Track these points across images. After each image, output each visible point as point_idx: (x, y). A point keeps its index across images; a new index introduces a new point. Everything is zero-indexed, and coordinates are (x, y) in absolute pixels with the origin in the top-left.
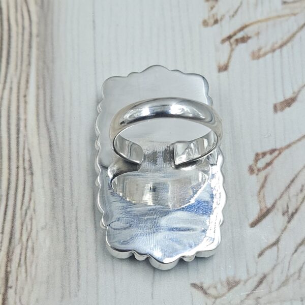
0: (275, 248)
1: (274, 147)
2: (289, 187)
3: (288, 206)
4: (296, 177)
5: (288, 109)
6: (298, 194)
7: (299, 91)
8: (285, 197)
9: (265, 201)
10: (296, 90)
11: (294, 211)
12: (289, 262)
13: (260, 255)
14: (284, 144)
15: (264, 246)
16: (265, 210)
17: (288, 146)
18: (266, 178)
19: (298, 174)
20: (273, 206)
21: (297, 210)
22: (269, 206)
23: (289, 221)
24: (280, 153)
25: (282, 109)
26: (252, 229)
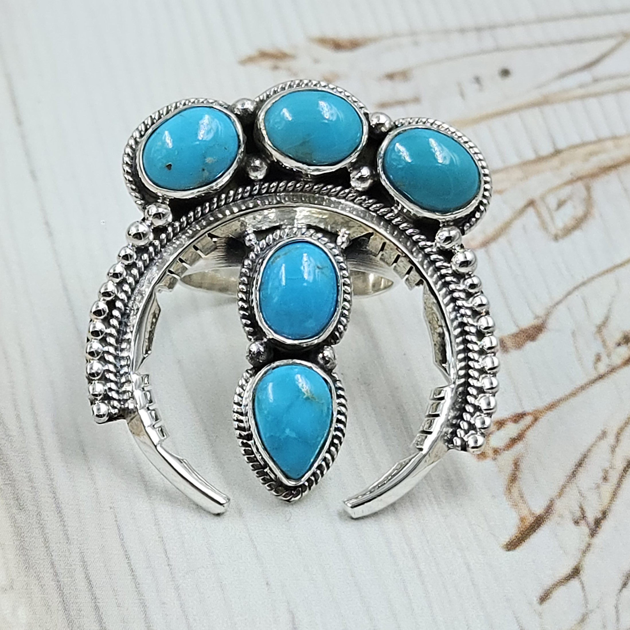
0: (574, 583)
1: (520, 411)
2: (574, 474)
3: (582, 509)
4: (585, 456)
5: (530, 346)
6: (598, 487)
7: (548, 314)
8: (572, 494)
9: (525, 502)
10: (541, 312)
11: (599, 515)
12: (616, 607)
13: (544, 598)
14: (540, 404)
15: (549, 582)
16: (531, 520)
17: (552, 407)
18: (516, 465)
19: (589, 451)
20: (549, 510)
21: (604, 514)
22: (539, 510)
23: (593, 533)
24: (536, 419)
25: (519, 346)
26: (511, 553)
